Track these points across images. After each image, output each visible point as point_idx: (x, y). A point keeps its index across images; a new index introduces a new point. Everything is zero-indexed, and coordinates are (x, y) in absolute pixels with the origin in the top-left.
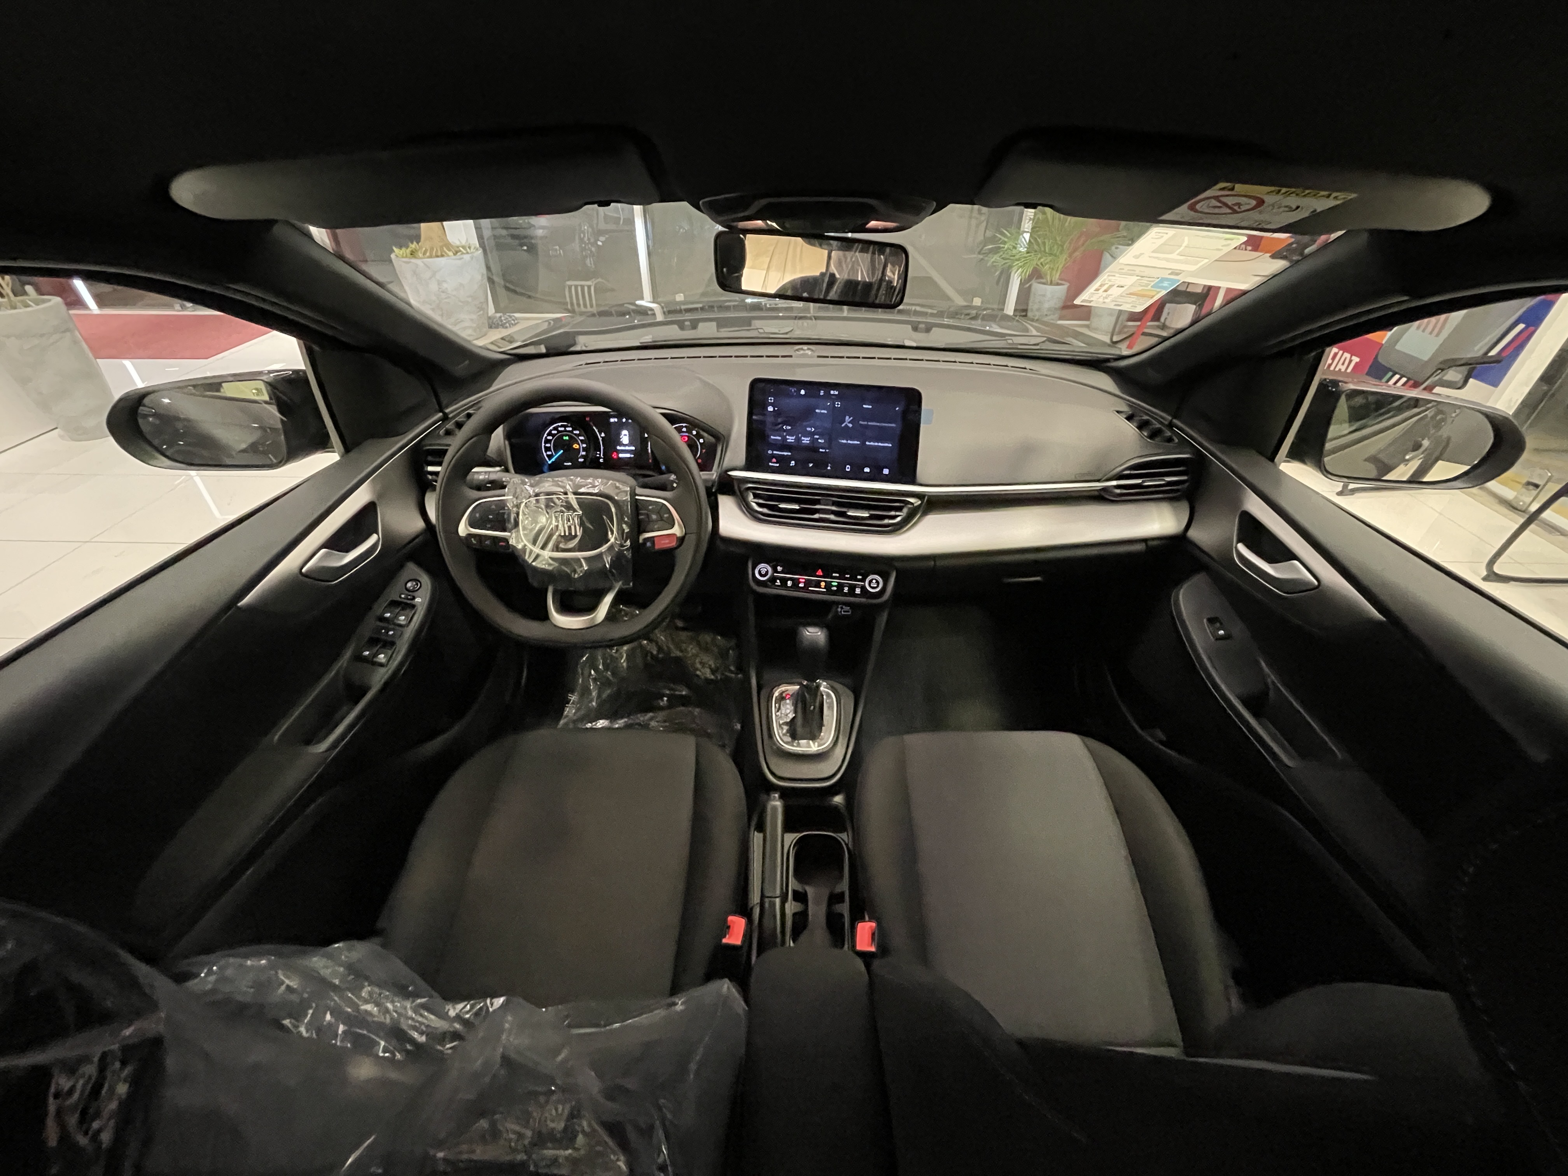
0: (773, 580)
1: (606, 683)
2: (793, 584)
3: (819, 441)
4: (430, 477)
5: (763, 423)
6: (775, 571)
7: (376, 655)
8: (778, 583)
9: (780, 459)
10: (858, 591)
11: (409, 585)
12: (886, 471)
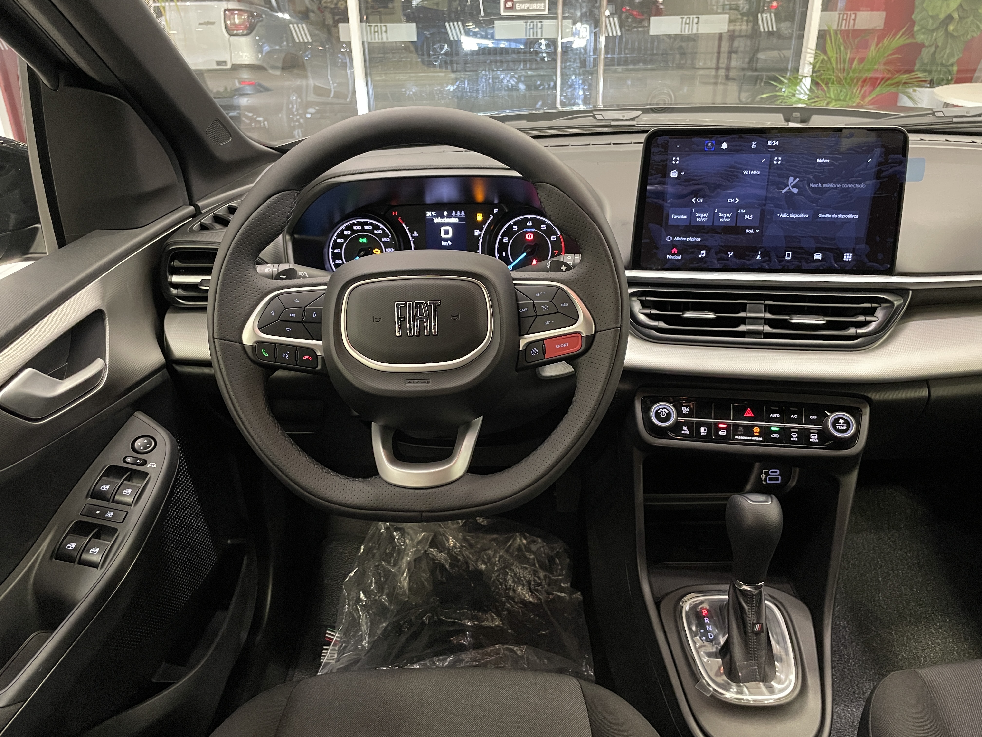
0: (677, 426)
1: (383, 611)
2: (709, 431)
3: (747, 217)
4: (174, 291)
5: (661, 195)
6: (680, 414)
7: (86, 549)
8: (685, 430)
9: (683, 248)
10: (814, 438)
11: (138, 444)
12: (848, 257)
